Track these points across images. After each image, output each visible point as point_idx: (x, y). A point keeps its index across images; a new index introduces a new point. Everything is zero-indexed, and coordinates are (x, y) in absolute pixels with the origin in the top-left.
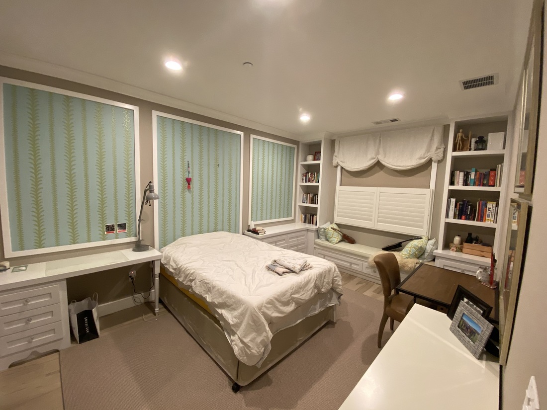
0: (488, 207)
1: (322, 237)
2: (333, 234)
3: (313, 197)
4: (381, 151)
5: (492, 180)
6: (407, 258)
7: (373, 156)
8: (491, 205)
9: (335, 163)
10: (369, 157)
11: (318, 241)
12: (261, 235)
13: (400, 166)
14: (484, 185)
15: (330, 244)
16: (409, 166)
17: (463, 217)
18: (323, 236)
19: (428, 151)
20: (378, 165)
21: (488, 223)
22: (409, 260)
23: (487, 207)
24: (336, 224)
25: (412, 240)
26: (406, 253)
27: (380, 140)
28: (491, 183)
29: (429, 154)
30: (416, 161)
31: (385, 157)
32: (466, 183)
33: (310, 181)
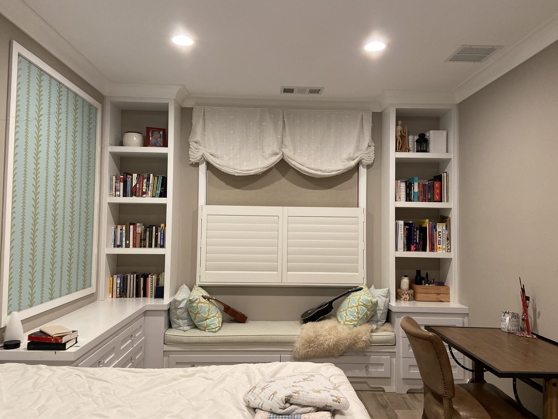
0: (438, 230)
1: (180, 322)
2: (209, 311)
3: (145, 231)
4: (287, 141)
5: (437, 194)
6: (355, 326)
7: (276, 149)
8: (440, 227)
9: (195, 156)
10: (268, 151)
11: (173, 333)
12: (71, 350)
13: (320, 171)
14: (429, 201)
15: (207, 334)
16: (334, 171)
17: (413, 247)
18: (182, 319)
19: (358, 148)
20: (283, 167)
21: (440, 254)
22: (359, 328)
23: (436, 231)
24: (203, 287)
25: (348, 294)
26: (352, 318)
27: (284, 121)
28: (437, 197)
29: (359, 153)
30: (344, 164)
31: (294, 154)
32: (409, 198)
33: (134, 193)
